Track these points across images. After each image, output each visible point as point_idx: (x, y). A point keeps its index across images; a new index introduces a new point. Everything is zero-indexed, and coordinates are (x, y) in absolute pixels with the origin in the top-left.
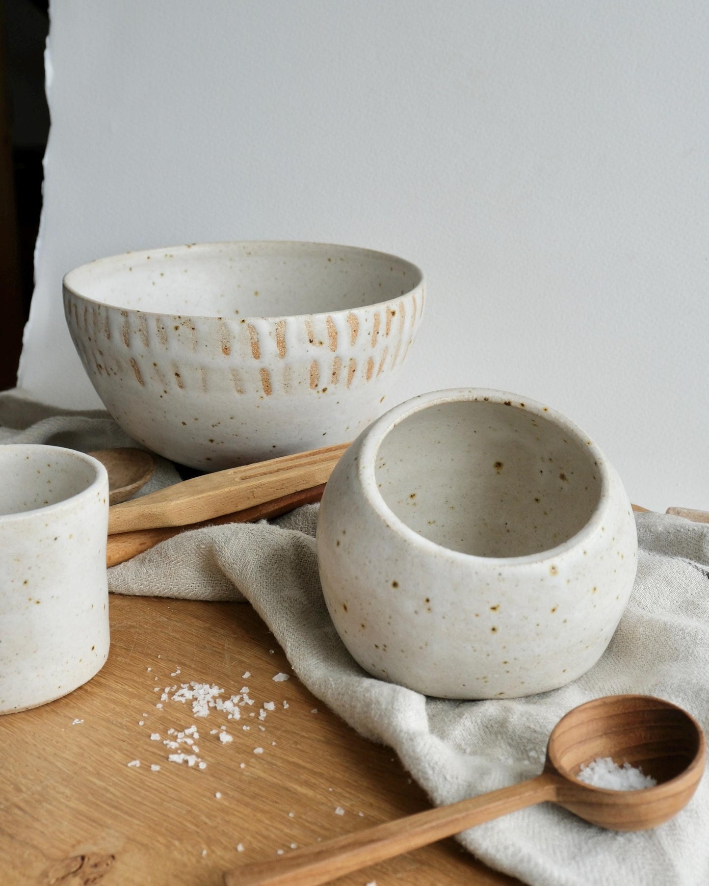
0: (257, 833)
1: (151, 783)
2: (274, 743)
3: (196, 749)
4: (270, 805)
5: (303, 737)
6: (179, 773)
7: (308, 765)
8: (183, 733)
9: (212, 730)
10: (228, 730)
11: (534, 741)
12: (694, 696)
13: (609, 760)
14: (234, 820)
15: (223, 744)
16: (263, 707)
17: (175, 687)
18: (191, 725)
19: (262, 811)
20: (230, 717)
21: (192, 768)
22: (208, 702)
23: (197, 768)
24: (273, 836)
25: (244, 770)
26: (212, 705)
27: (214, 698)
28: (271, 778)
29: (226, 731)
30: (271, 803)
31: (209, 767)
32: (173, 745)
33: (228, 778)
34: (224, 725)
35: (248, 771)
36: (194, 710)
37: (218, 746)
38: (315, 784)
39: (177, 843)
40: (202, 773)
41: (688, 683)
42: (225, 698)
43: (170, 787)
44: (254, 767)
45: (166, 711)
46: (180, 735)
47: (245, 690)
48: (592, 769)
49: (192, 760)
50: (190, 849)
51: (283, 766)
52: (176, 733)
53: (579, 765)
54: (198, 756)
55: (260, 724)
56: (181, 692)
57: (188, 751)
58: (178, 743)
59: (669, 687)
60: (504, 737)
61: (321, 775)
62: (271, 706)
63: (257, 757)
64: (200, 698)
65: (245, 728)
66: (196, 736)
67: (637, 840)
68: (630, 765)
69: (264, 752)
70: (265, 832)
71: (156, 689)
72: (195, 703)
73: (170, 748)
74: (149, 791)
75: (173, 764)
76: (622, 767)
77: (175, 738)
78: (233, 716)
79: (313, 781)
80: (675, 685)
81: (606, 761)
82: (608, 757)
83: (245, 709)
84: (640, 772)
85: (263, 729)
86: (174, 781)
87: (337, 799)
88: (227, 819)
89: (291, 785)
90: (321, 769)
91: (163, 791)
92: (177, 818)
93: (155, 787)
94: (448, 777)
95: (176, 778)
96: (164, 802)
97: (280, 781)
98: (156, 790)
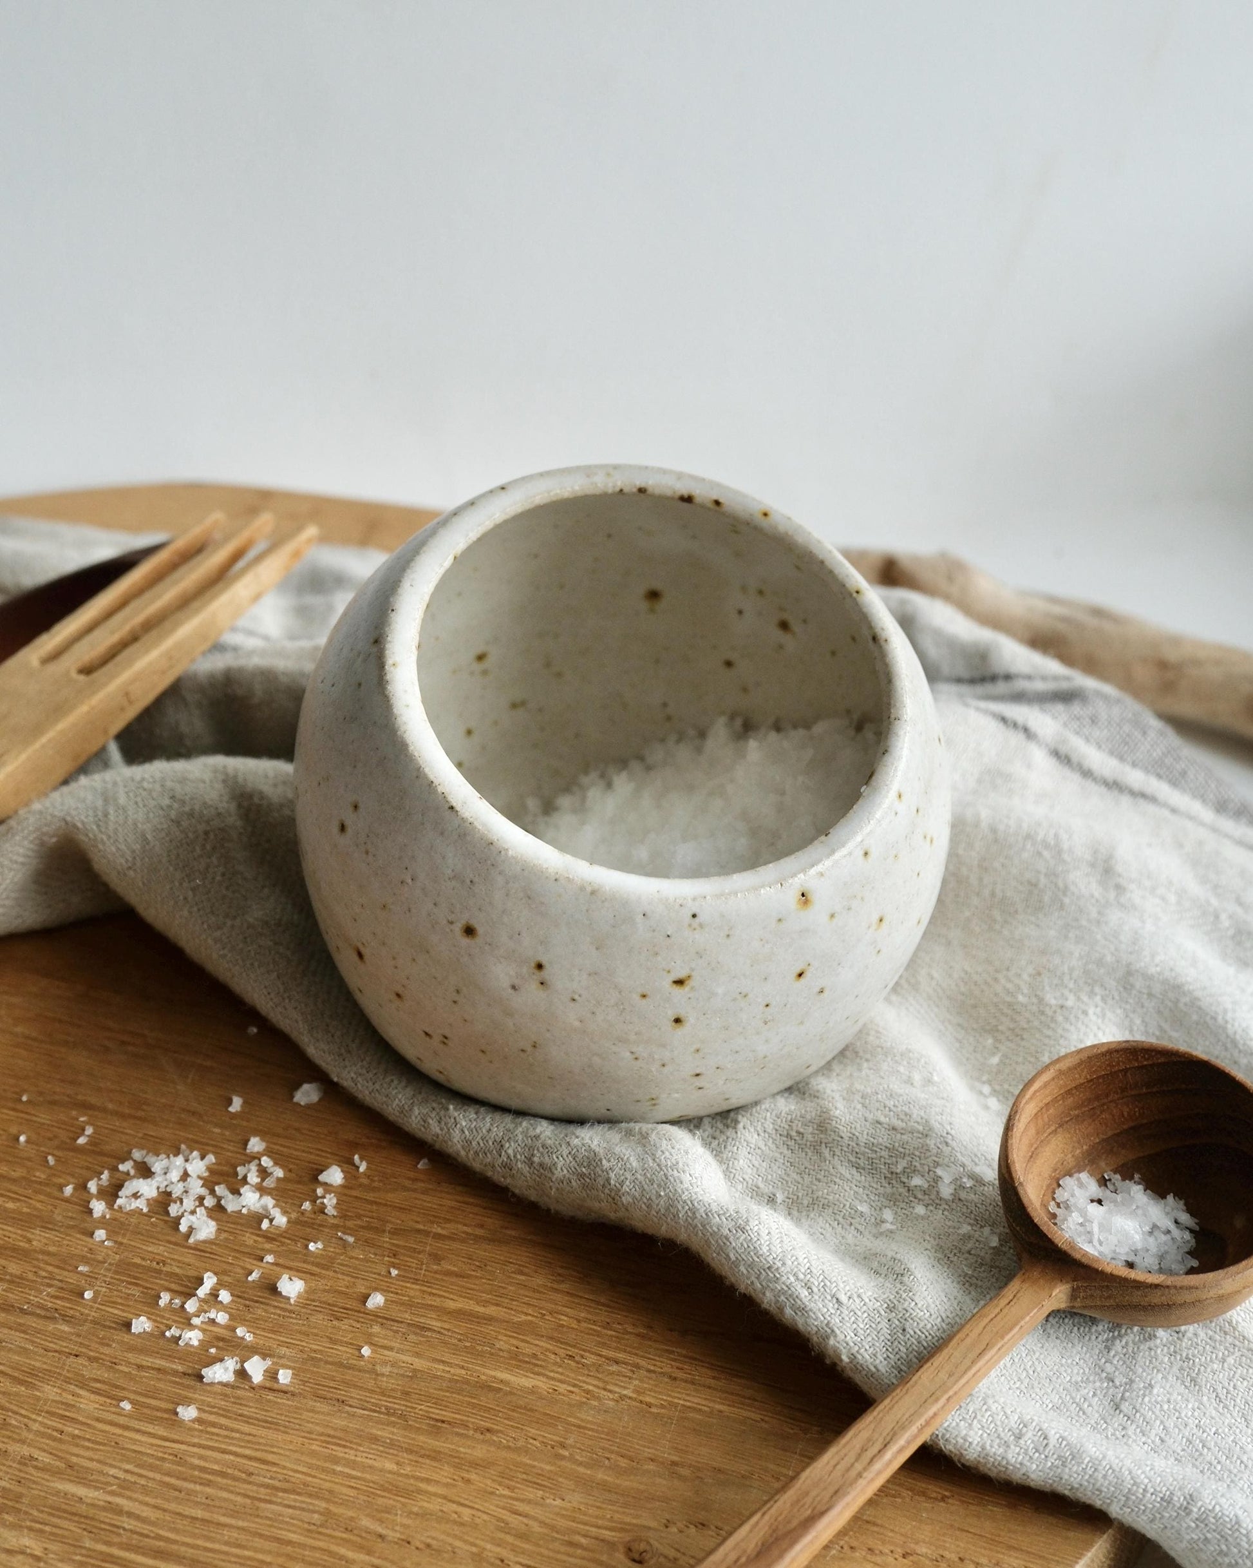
0: (498, 1528)
1: (201, 1457)
2: (394, 1272)
3: (248, 1335)
4: (483, 1442)
5: (438, 1237)
6: (245, 1411)
7: (493, 1311)
8: (194, 1299)
9: (250, 1271)
10: (285, 1263)
15: (292, 1301)
16: (320, 1182)
18: (201, 1270)
19: (474, 1464)
20: (265, 1225)
21: (264, 1387)
22: (200, 1198)
23: (276, 1386)
24: (536, 1527)
25: (374, 1362)
26: (210, 1203)
27: (207, 1184)
28: (440, 1367)
29: (279, 1266)
30: (478, 1436)
31: (297, 1372)
32: (192, 1337)
33: (354, 1393)
34: (268, 1252)
35: (385, 1363)
36: (183, 1227)
37: (286, 1309)
42: (229, 1178)
43: (250, 1458)
44: (391, 1349)
45: (121, 1244)
46: (191, 1305)
47: (256, 1144)
49: (255, 1368)
51: (447, 1326)
52: (179, 1302)
54: (260, 1352)
55: (337, 1227)
56: (128, 1186)
57: (226, 1343)
58: (199, 1329)
63: (377, 1316)
64: (178, 1192)
65: (312, 1247)
66: (225, 1296)
69: (386, 1300)
70: (514, 1521)
71: (70, 1191)
72: (174, 1208)
73: (189, 1346)
74: (209, 1483)
75: (218, 1389)
77: (183, 1318)
78: (271, 1221)
79: (527, 1349)
83: (284, 1195)
85: (351, 1239)
86: (247, 1438)
87: (601, 1384)
88: (415, 1509)
89: (493, 1373)
90: (527, 1314)
91: (236, 1473)
92: (310, 1542)
93: (216, 1467)
94: (843, 1299)
95: (246, 1428)
96: (257, 1503)
97: (463, 1367)
98: (223, 1474)
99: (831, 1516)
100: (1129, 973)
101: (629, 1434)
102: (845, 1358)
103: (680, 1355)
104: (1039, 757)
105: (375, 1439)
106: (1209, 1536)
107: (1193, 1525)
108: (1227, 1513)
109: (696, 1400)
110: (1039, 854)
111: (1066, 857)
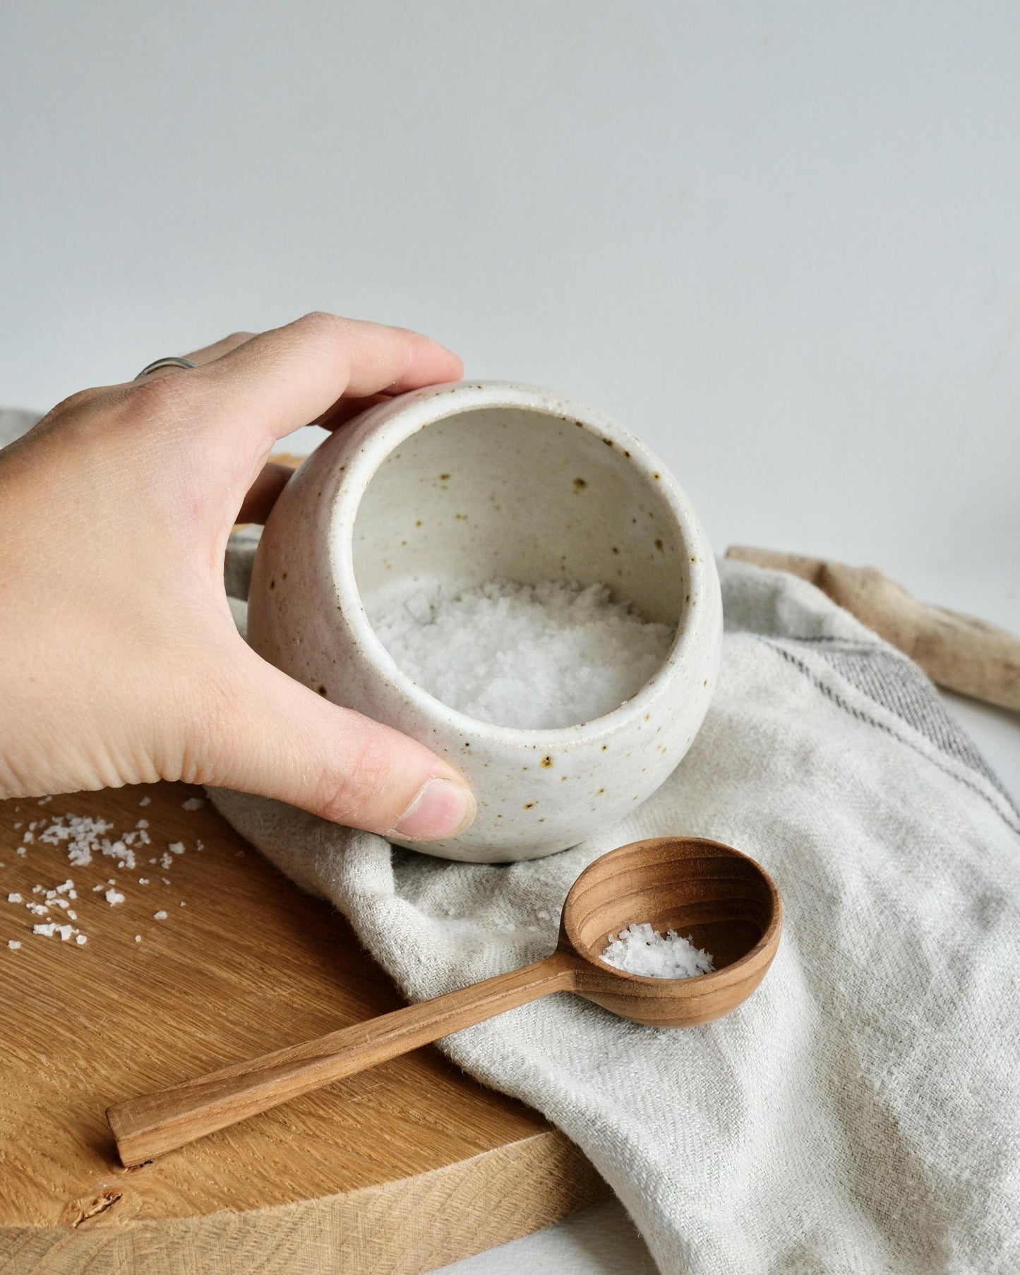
0: (157, 1040)
1: (8, 967)
2: (183, 904)
3: (73, 915)
4: (178, 997)
5: (224, 892)
6: (48, 952)
7: (230, 935)
8: (54, 892)
9: (95, 886)
10: (119, 885)
11: (545, 897)
12: (766, 832)
13: (647, 926)
14: (126, 1021)
15: (111, 906)
16: (168, 850)
17: (44, 822)
18: (67, 879)
19: (165, 1007)
20: (121, 865)
21: (66, 943)
22: (91, 844)
23: (74, 944)
24: (180, 1045)
25: (139, 945)
26: (95, 847)
27: (100, 837)
28: (179, 956)
29: (114, 886)
30: (178, 994)
31: (90, 940)
32: (40, 910)
33: (118, 958)
34: (113, 878)
35: (146, 947)
36: (71, 856)
37: (105, 909)
38: (240, 964)
39: (43, 1058)
40: (81, 950)
41: (758, 813)
42: (114, 837)
43: (35, 974)
44: (154, 941)
45: (31, 858)
46: (50, 894)
47: (143, 824)
48: (624, 941)
49: (67, 932)
50: (62, 1067)
51: (196, 937)
52: (44, 892)
53: (606, 936)
54: (75, 925)
55: (164, 875)
56: (52, 829)
57: (58, 916)
58: (48, 907)
59: (732, 819)
60: (504, 892)
61: (249, 950)
62: (179, 848)
63: (159, 924)
64: (80, 837)
65: (142, 881)
66: (73, 895)
67: (685, 1037)
68: (676, 934)
69: (168, 917)
70: (169, 1039)
71: (18, 826)
72: (72, 846)
73: (36, 913)
74: (5, 981)
75: (40, 938)
76: (665, 936)
77: (42, 900)
78: (126, 862)
79: (238, 959)
80: (740, 817)
81: (643, 928)
82: (646, 922)
83: (141, 853)
84: (690, 944)
85: (168, 882)
86: (41, 965)
87: (271, 986)
88: (115, 1020)
89: (207, 966)
90: (250, 942)
91: (24, 979)
92: (44, 1021)
93: (13, 974)
95: (43, 960)
96: (26, 996)
97: (191, 960)
98: (15, 978)
99: (335, 1059)
100: (775, 822)
101: (270, 1014)
103: (331, 982)
104: (806, 685)
105: (115, 982)
106: (606, 1144)
107: (596, 1134)
108: (621, 1131)
109: (325, 1007)
110: (758, 740)
111: (776, 746)
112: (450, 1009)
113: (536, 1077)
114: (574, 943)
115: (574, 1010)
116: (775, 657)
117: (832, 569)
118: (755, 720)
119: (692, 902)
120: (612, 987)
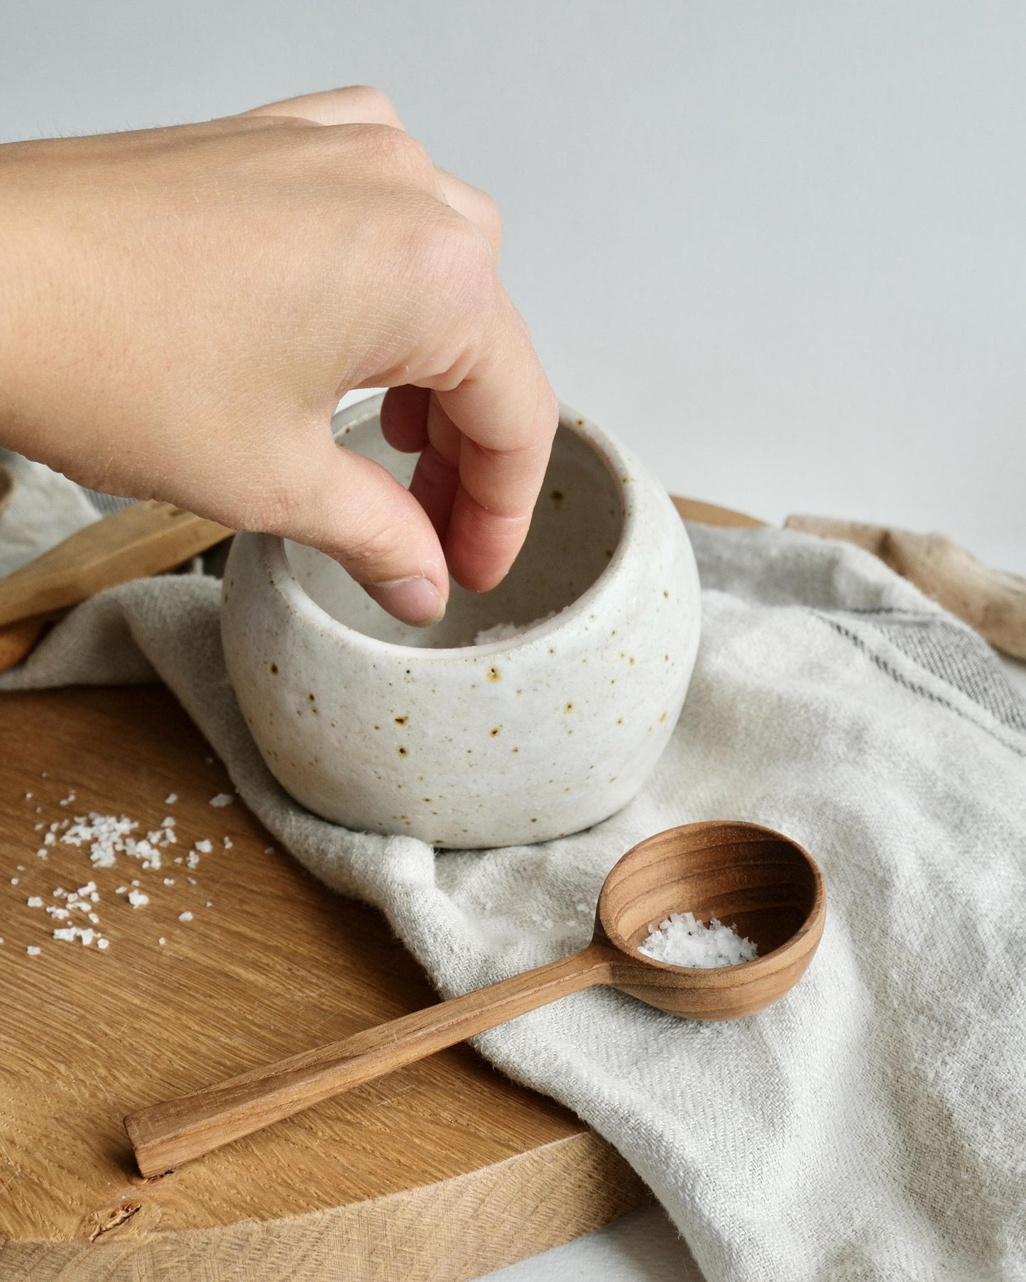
0: (180, 1046)
1: (28, 975)
2: (209, 904)
3: (94, 919)
4: (202, 1002)
5: (252, 891)
6: (69, 957)
7: (257, 936)
8: (76, 895)
9: (118, 887)
10: (143, 886)
11: (583, 887)
12: (816, 814)
13: (689, 915)
14: (147, 1027)
15: (135, 908)
16: (194, 848)
17: (66, 823)
18: (90, 881)
19: (189, 1011)
20: (146, 865)
21: (88, 948)
22: (114, 844)
23: (96, 949)
24: (204, 1050)
25: (163, 948)
26: (119, 847)
27: (124, 837)
28: (204, 958)
29: (139, 888)
30: (202, 998)
31: (112, 944)
32: (61, 914)
33: (141, 961)
34: (137, 879)
35: (170, 950)
36: (94, 857)
37: (127, 911)
38: (268, 965)
39: (62, 1068)
40: (103, 954)
41: (808, 795)
42: (139, 836)
43: (54, 980)
44: (178, 943)
45: (52, 860)
46: (72, 897)
47: (169, 822)
48: (664, 931)
49: (88, 937)
50: (81, 1076)
51: (222, 938)
52: (65, 895)
53: (645, 926)
54: (96, 929)
55: (190, 875)
56: (74, 830)
57: (80, 921)
58: (69, 910)
59: (781, 801)
60: (542, 883)
61: (276, 950)
62: (206, 846)
63: (184, 926)
64: (102, 838)
65: (167, 881)
66: (95, 897)
67: (729, 1031)
68: (719, 922)
69: (194, 918)
70: (191, 1044)
71: (39, 827)
72: (94, 847)
73: (57, 918)
74: (23, 988)
75: (61, 943)
76: (708, 925)
77: (63, 903)
78: (150, 862)
79: (265, 960)
80: (789, 800)
81: (684, 917)
82: (688, 911)
83: (168, 852)
84: (734, 933)
85: (194, 882)
86: (60, 971)
87: (299, 987)
88: (137, 1026)
89: (233, 967)
90: (278, 942)
91: (43, 987)
92: (64, 1029)
93: (32, 981)
94: (456, 949)
95: (63, 966)
96: (44, 1003)
97: (217, 962)
98: (34, 985)
99: (362, 1060)
100: (825, 804)
101: (298, 1016)
102: (440, 985)
103: (363, 982)
104: (861, 660)
105: (137, 986)
106: (640, 1142)
107: (630, 1132)
108: (655, 1128)
109: (355, 1007)
110: (808, 719)
111: (828, 724)
112: (481, 1005)
113: (568, 1074)
114: (610, 934)
115: (613, 1004)
116: (827, 631)
117: (897, 537)
118: (805, 698)
119: (735, 889)
120: (649, 978)
